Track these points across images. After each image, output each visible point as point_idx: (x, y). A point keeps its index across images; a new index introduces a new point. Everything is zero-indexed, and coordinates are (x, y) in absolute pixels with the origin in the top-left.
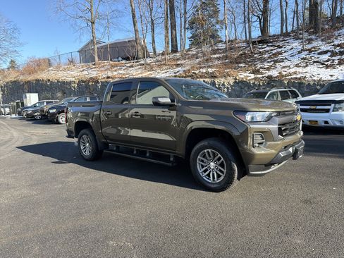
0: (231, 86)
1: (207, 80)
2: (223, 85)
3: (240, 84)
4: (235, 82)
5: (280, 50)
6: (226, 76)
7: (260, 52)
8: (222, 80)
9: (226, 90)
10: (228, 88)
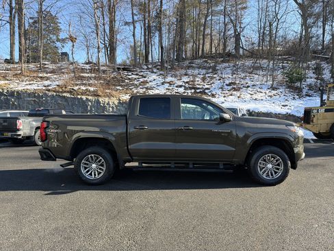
0: (116, 106)
1: (90, 98)
2: (108, 104)
3: (124, 105)
4: (119, 103)
5: (145, 79)
6: (110, 96)
7: (129, 79)
8: (107, 100)
9: (111, 109)
10: (113, 108)
